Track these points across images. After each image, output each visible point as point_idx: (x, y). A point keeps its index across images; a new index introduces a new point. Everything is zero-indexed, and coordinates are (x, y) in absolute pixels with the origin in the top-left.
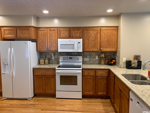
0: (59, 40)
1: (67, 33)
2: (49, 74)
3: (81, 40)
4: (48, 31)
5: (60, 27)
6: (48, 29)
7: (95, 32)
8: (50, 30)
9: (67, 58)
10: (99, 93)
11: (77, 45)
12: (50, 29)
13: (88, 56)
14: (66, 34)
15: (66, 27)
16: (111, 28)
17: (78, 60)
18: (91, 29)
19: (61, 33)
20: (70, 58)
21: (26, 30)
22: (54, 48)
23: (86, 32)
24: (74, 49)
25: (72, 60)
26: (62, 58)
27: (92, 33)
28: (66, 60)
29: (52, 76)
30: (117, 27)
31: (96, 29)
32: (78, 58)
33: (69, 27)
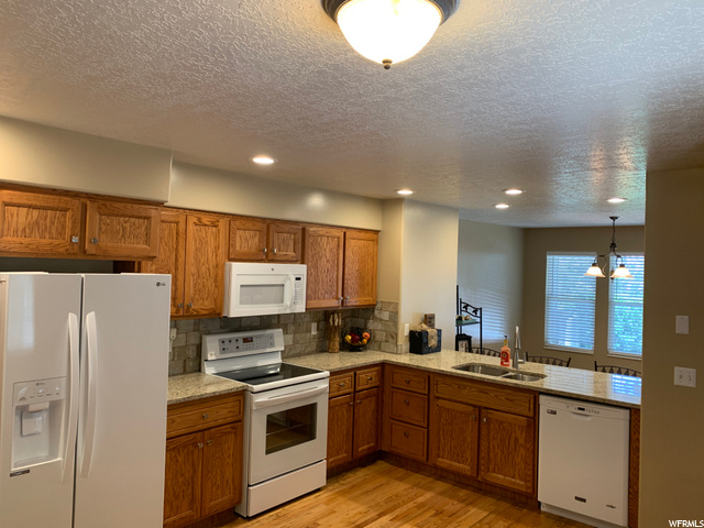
1: (257, 239)
2: (221, 422)
3: (302, 270)
4: (191, 227)
5: (233, 215)
6: (192, 219)
7: (332, 244)
8: (200, 223)
9: (234, 341)
10: (360, 449)
11: (295, 287)
12: (199, 219)
13: (291, 328)
14: (255, 242)
15: (253, 218)
16: (362, 235)
17: (272, 345)
18: (323, 231)
19: (238, 238)
20: (246, 340)
21: (133, 220)
22: (206, 303)
24: (282, 302)
25: (253, 349)
26: (217, 344)
27: (326, 247)
28: (231, 352)
29: (232, 428)
30: (377, 232)
31: (336, 234)
32: (271, 337)
33: (264, 220)
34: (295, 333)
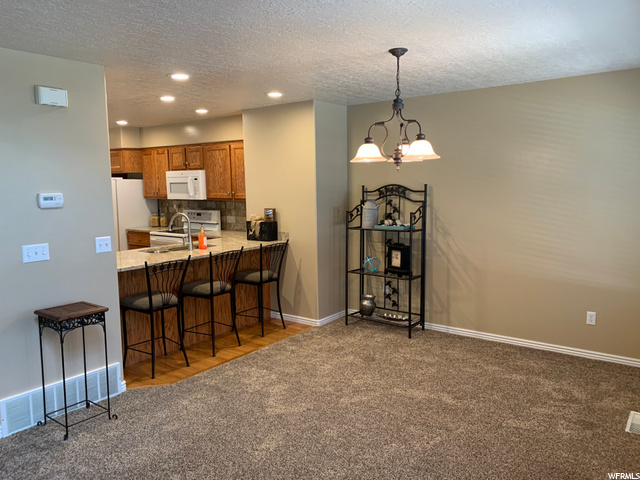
0: (169, 174)
1: (181, 158)
3: (201, 174)
4: (156, 156)
6: (155, 152)
7: (222, 154)
8: (158, 153)
9: (193, 214)
11: (194, 184)
12: (158, 151)
13: (233, 212)
14: (178, 159)
17: (210, 219)
18: (214, 147)
19: (174, 158)
20: (199, 214)
23: (209, 154)
27: (219, 156)
31: (223, 147)
32: (210, 214)
33: (183, 146)
34: (236, 216)
